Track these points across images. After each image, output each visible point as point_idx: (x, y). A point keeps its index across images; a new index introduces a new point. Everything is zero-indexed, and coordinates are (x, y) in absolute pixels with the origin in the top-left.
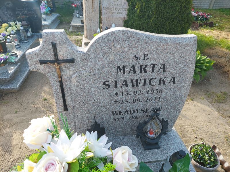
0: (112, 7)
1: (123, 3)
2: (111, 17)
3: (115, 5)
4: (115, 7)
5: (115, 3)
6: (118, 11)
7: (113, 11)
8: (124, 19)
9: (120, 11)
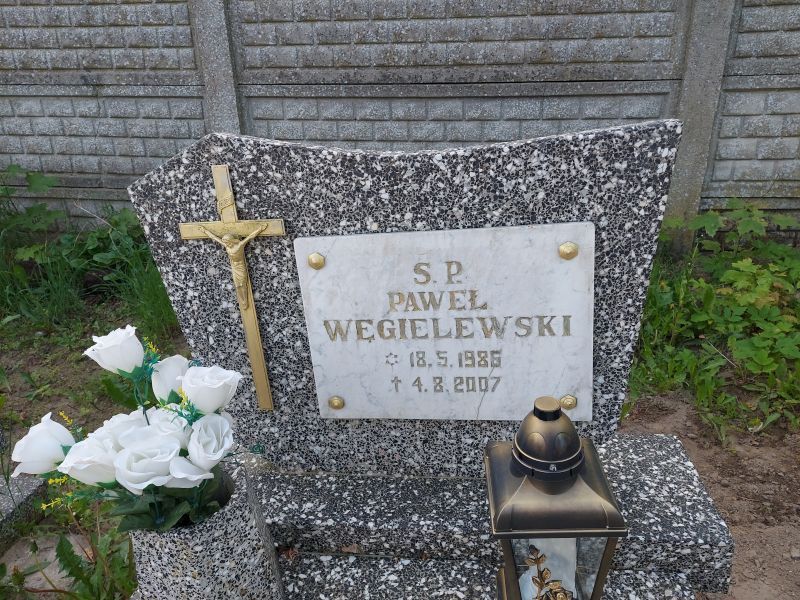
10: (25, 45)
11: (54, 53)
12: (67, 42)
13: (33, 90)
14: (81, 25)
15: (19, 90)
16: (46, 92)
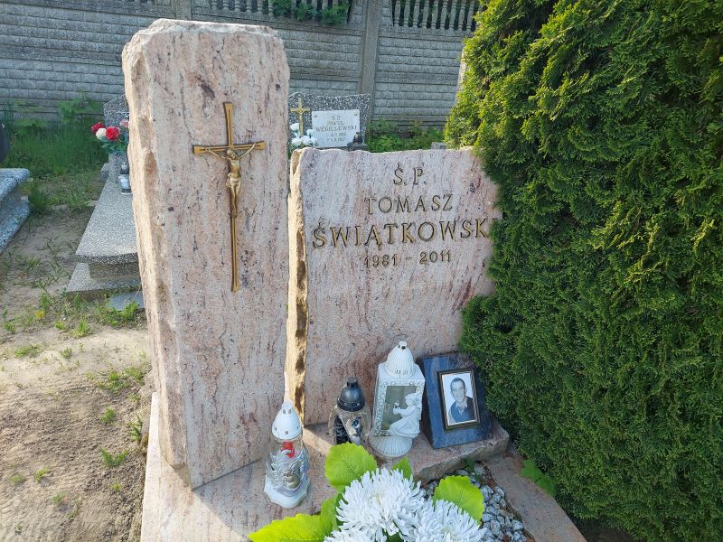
0: (380, 218)
1: (460, 189)
2: (377, 289)
3: (402, 205)
4: (403, 217)
5: (404, 191)
6: (424, 247)
7: (390, 250)
8: (466, 295)
9: (437, 245)
10: (85, 39)
11: (101, 44)
12: (109, 40)
13: (86, 61)
14: (118, 34)
15: (78, 60)
16: (94, 62)
